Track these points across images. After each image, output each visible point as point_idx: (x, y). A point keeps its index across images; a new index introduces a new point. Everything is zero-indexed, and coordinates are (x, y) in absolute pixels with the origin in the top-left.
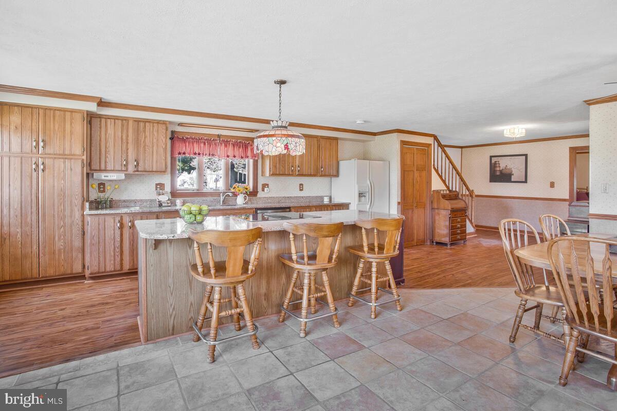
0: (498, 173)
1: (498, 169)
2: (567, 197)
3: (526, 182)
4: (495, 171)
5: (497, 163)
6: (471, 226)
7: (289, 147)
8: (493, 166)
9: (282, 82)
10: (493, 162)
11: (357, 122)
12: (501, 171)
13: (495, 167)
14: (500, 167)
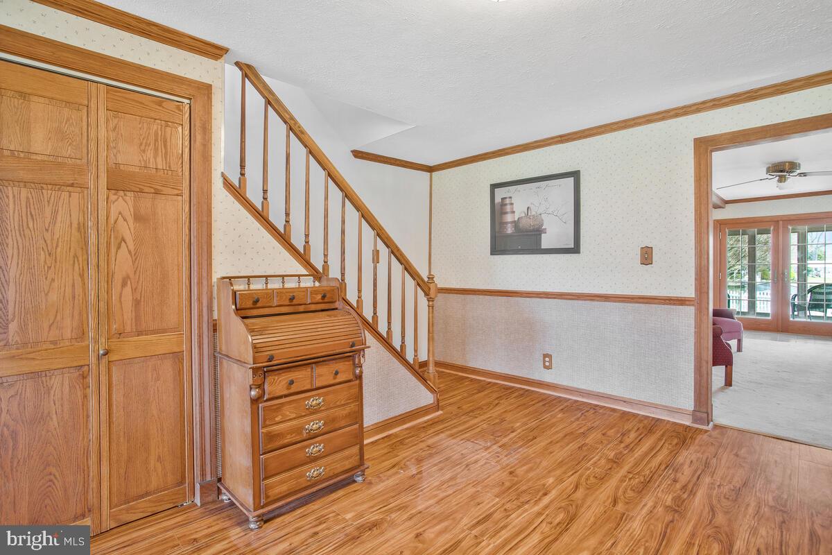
0: (510, 230)
1: (509, 218)
2: (690, 293)
3: (576, 250)
4: (503, 224)
5: (508, 201)
6: (422, 388)
8: (497, 212)
10: (498, 200)
12: (516, 224)
13: (504, 213)
14: (513, 212)
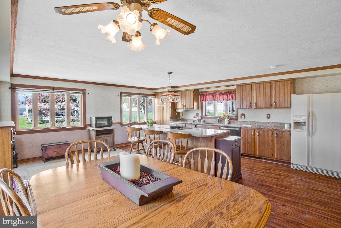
7: (174, 100)
9: (170, 73)
11: (271, 68)
